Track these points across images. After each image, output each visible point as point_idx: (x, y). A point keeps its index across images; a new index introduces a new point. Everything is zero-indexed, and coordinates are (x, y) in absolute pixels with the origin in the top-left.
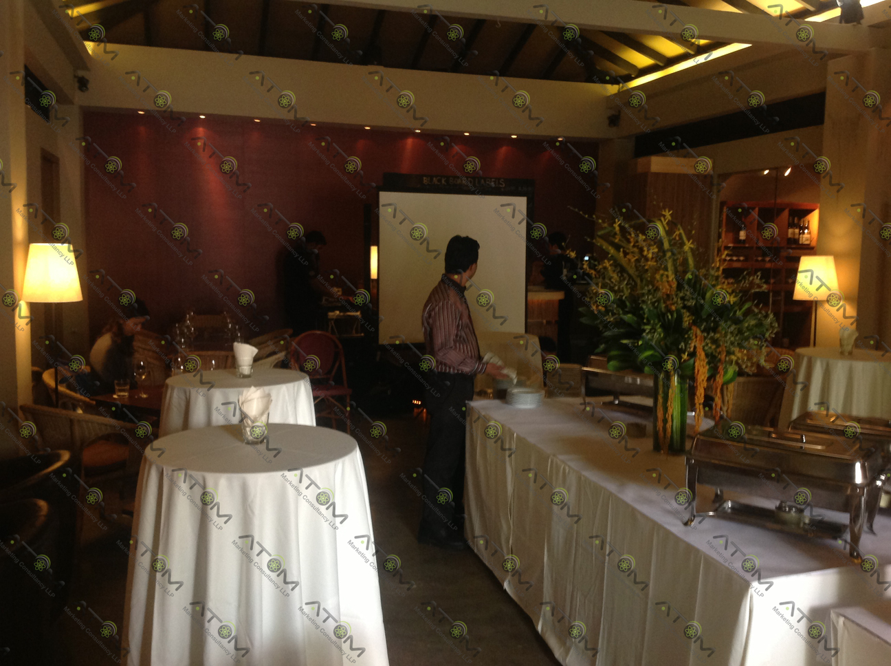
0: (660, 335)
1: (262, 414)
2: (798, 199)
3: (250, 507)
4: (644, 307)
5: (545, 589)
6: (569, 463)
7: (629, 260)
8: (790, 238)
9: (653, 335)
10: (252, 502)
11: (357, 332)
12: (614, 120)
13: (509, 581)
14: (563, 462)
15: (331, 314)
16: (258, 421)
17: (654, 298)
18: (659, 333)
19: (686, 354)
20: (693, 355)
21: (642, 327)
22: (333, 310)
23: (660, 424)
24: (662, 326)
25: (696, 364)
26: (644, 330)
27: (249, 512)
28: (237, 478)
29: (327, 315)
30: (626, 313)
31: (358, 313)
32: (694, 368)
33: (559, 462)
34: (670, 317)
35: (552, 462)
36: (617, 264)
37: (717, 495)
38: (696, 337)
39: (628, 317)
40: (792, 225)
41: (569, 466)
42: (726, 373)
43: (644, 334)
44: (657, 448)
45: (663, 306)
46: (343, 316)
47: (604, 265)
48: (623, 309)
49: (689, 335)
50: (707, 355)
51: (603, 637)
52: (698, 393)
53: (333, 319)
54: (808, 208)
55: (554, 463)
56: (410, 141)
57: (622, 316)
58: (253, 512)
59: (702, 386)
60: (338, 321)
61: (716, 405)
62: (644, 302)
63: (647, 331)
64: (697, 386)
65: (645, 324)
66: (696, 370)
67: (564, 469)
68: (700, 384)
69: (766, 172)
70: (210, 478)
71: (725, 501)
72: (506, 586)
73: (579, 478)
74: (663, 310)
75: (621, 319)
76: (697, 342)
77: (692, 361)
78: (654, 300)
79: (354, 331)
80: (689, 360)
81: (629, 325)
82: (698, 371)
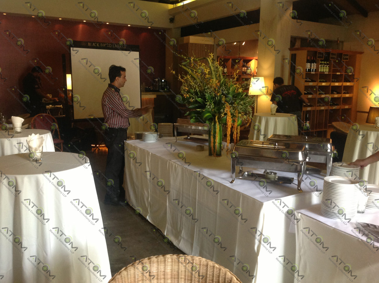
0: (213, 106)
1: (39, 146)
2: (246, 55)
3: (41, 190)
4: (206, 94)
5: (167, 217)
6: (177, 163)
7: (198, 75)
8: (243, 72)
9: (210, 106)
10: (42, 188)
11: (61, 115)
12: (172, 20)
13: (149, 216)
14: (174, 162)
15: (47, 107)
16: (38, 150)
17: (210, 90)
18: (212, 106)
19: (223, 114)
20: (226, 114)
21: (206, 103)
22: (49, 104)
23: (212, 144)
24: (213, 103)
25: (227, 118)
26: (206, 105)
27: (41, 192)
28: (33, 177)
29: (46, 107)
30: (199, 97)
31: (61, 106)
32: (226, 120)
33: (172, 163)
34: (217, 99)
35: (169, 163)
36: (192, 77)
37: (240, 170)
38: (227, 107)
39: (199, 100)
40: (244, 66)
41: (177, 164)
42: (238, 121)
43: (207, 106)
44: (210, 154)
45: (213, 94)
46: (54, 107)
47: (187, 77)
48: (197, 96)
49: (225, 106)
50: (231, 114)
51: (196, 234)
52: (228, 130)
53: (49, 109)
54: (250, 59)
55: (170, 163)
56: (81, 26)
57: (197, 99)
58: (43, 192)
59: (230, 127)
60: (51, 110)
61: (234, 135)
62: (206, 92)
63: (208, 105)
64: (228, 127)
65: (207, 102)
66: (227, 121)
67: (175, 165)
68: (229, 126)
69: (235, 43)
70: (19, 178)
71: (244, 172)
72: (148, 218)
73: (182, 169)
74: (213, 96)
75: (196, 100)
76: (228, 109)
77: (225, 117)
78: (210, 91)
79: (59, 115)
80: (224, 116)
81: (199, 103)
82: (228, 121)
